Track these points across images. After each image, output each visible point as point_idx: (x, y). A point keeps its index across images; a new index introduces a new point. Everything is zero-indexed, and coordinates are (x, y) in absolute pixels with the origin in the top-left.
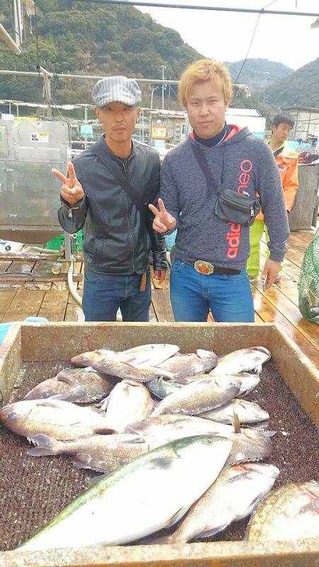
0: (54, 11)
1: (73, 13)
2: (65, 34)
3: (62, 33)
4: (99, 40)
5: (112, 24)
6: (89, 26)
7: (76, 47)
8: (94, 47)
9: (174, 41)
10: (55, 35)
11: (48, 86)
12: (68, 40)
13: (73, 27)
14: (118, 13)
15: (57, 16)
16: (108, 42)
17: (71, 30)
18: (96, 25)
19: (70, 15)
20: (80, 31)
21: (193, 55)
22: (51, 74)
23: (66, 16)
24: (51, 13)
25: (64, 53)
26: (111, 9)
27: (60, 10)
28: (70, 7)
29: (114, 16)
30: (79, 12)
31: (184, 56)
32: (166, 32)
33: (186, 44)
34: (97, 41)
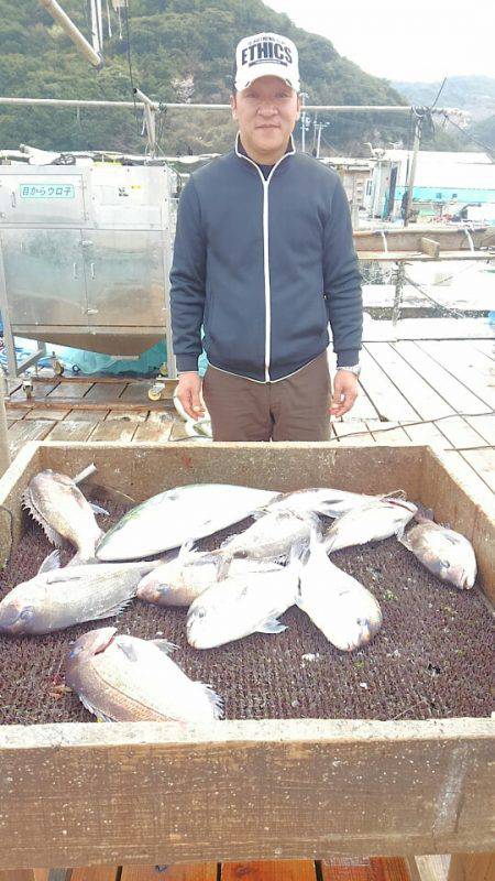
0: (140, 16)
1: (168, 18)
2: (155, 51)
3: (149, 49)
4: (206, 57)
5: (226, 32)
6: (190, 36)
7: (169, 71)
8: (199, 68)
9: (324, 55)
10: (139, 52)
11: (150, 122)
12: (158, 59)
13: (166, 39)
14: (237, 14)
15: (144, 23)
16: (220, 61)
17: (163, 42)
18: (201, 33)
19: (161, 21)
20: (178, 45)
21: (353, 75)
22: (156, 104)
23: (156, 24)
24: (134, 19)
25: (152, 79)
26: (225, 7)
27: (148, 14)
28: (162, 9)
29: (230, 18)
30: (177, 16)
31: (339, 77)
32: (312, 40)
33: (344, 59)
34: (203, 59)
